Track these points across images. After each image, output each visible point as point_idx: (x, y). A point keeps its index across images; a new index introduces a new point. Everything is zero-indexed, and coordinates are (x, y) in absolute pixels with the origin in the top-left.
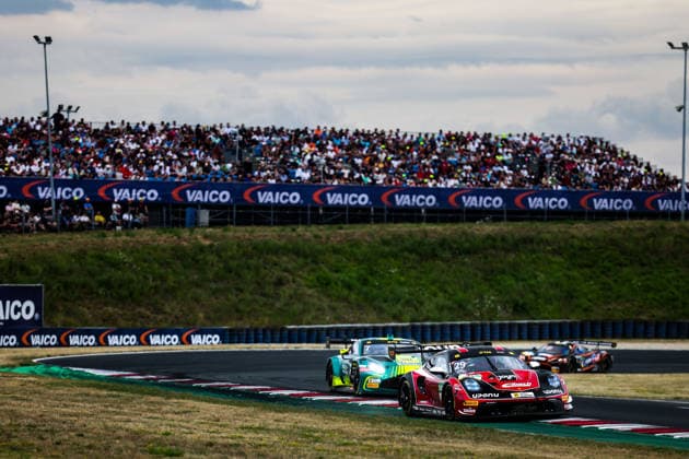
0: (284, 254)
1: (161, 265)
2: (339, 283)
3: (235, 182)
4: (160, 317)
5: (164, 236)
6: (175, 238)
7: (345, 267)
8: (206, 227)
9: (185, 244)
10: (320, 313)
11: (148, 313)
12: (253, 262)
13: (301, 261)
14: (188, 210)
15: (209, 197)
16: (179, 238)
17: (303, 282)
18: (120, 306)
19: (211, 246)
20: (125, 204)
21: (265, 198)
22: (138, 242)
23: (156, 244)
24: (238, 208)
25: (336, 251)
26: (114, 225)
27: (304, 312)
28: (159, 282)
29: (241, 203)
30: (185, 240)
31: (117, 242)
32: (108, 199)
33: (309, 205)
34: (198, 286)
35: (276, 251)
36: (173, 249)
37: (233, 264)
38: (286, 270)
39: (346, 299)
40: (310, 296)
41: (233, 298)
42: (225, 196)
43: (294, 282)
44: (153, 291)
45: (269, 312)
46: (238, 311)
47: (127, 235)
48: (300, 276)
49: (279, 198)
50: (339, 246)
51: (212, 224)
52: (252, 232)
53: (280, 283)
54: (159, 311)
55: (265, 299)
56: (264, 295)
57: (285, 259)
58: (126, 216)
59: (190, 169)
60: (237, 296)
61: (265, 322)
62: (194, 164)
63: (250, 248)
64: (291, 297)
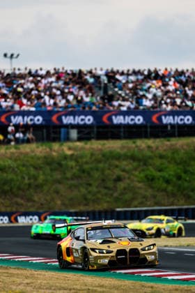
0: (123, 160)
1: (36, 168)
2: (161, 179)
3: (97, 109)
4: (29, 204)
5: (41, 149)
6: (48, 150)
7: (166, 168)
8: (75, 141)
9: (54, 154)
10: (144, 200)
11: (22, 202)
12: (101, 165)
13: (135, 164)
14: (63, 130)
15: (78, 120)
16: (51, 149)
17: (135, 179)
18: (3, 197)
19: (72, 155)
20: (17, 127)
21: (118, 120)
22: (21, 153)
23: (33, 154)
24: (98, 127)
25: (161, 157)
26: (10, 141)
27: (133, 199)
28: (32, 181)
29: (101, 124)
30: (54, 151)
31: (6, 153)
32: (6, 123)
33: (149, 125)
34: (59, 182)
35: (118, 157)
36: (45, 157)
37: (86, 167)
38: (124, 170)
39: (165, 190)
40: (140, 188)
41: (83, 190)
42: (89, 120)
43: (129, 178)
44: (27, 187)
45: (108, 199)
46: (86, 199)
47: (16, 148)
48: (133, 175)
49: (128, 120)
50: (164, 153)
51: (79, 139)
52: (104, 144)
53: (119, 179)
54: (29, 200)
55: (106, 191)
56: (106, 188)
57: (125, 163)
58: (17, 135)
59: (68, 101)
60: (87, 189)
61: (104, 206)
62: (71, 98)
63: (100, 156)
64: (125, 189)
